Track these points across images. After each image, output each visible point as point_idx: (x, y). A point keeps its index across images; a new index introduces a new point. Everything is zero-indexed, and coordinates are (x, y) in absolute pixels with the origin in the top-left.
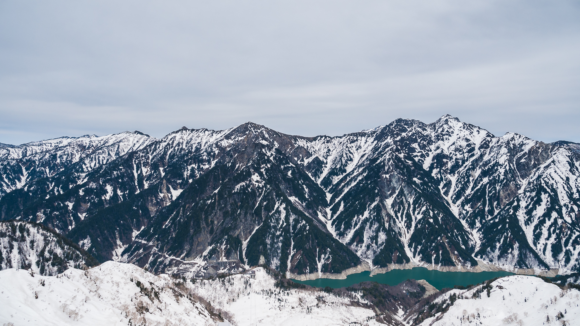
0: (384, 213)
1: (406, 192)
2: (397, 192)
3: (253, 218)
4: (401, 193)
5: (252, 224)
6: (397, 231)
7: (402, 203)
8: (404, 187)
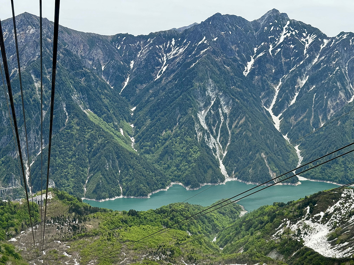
0: (196, 127)
1: (222, 103)
2: (213, 103)
3: (38, 135)
4: (218, 103)
5: (37, 143)
6: (211, 147)
7: (218, 114)
8: (221, 96)
